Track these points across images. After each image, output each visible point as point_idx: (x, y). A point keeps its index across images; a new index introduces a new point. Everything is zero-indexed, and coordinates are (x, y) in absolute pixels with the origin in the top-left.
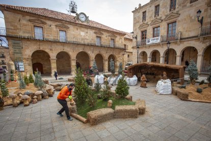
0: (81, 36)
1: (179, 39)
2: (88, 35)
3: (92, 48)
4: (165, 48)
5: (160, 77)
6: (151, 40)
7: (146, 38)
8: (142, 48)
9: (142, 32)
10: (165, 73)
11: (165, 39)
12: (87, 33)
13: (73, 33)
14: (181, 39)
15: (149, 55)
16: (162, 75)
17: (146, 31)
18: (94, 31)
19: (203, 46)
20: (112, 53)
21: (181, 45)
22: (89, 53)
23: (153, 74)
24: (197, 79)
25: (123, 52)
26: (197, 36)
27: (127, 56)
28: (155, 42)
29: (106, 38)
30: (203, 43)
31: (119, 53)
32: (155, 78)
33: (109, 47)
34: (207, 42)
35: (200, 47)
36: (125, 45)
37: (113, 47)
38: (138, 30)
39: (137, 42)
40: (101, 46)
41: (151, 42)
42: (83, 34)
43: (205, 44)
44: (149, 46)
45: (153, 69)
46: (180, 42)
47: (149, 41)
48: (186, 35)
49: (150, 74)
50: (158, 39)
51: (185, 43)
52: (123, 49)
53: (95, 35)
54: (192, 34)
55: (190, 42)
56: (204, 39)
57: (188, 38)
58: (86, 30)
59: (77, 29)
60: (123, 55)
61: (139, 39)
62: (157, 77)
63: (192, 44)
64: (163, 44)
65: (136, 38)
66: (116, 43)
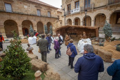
0: (25, 8)
1: (93, 8)
2: (30, 8)
3: (34, 18)
4: (84, 15)
5: (81, 36)
6: (74, 11)
7: (70, 9)
8: (68, 16)
9: (68, 5)
10: (84, 33)
11: (83, 9)
12: (29, 6)
13: (17, 6)
14: (94, 8)
15: (73, 21)
16: (83, 35)
17: (70, 4)
18: (35, 5)
19: (110, 13)
20: (49, 21)
21: (94, 12)
22: (32, 21)
23: (76, 34)
24: (111, 37)
25: (57, 21)
26: (106, 6)
27: (60, 23)
28: (77, 11)
29: (44, 11)
30: (110, 10)
31: (54, 21)
32: (77, 36)
33: (47, 17)
34: (113, 9)
35: (108, 13)
36: (58, 16)
37: (49, 17)
38: (65, 4)
39: (65, 13)
40: (41, 16)
41: (74, 12)
42: (26, 7)
43: (111, 11)
44: (73, 15)
45: (76, 30)
46: (94, 10)
47: (72, 12)
48: (97, 5)
49: (74, 34)
50: (78, 9)
51: (97, 11)
52: (57, 18)
53: (35, 8)
54: (102, 4)
55: (100, 10)
56: (111, 7)
57: (99, 7)
58: (28, 4)
59: (21, 3)
60: (57, 22)
61: (66, 10)
62: (78, 36)
63: (102, 11)
64: (82, 13)
65: (64, 10)
66: (52, 14)
